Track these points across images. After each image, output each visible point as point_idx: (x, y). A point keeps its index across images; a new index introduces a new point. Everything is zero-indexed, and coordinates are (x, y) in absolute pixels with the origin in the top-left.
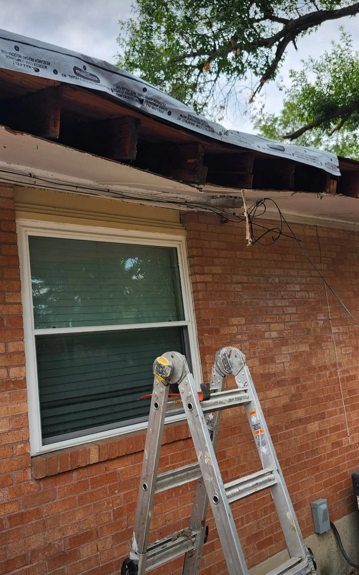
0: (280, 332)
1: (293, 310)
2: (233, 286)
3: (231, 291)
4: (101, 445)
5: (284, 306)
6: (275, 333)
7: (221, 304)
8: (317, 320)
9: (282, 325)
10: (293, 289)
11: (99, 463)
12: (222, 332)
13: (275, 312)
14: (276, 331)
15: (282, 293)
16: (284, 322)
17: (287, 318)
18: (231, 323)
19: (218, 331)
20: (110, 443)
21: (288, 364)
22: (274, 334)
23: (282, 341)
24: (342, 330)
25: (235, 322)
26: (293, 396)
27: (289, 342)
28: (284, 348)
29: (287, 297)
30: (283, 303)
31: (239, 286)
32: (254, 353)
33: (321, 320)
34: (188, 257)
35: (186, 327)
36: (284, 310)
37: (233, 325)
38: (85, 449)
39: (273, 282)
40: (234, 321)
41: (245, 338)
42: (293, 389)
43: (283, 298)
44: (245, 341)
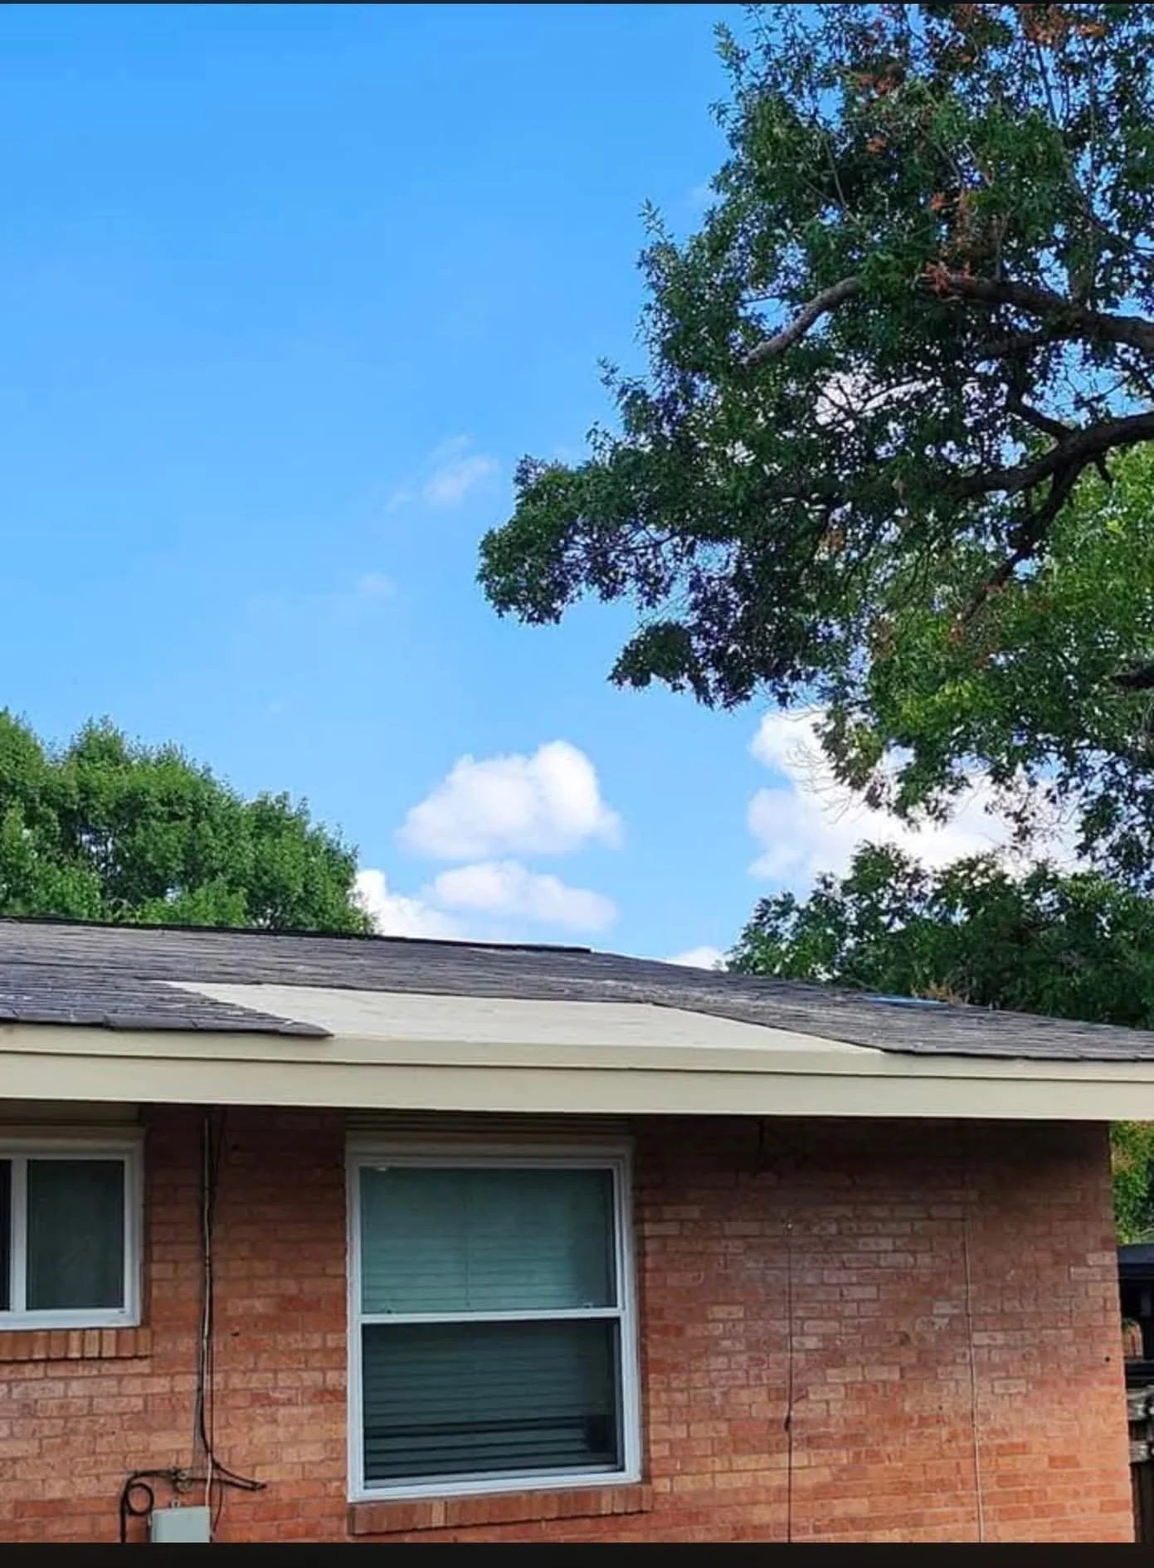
0: (825, 1337)
1: (870, 1292)
2: (724, 1243)
3: (717, 1254)
4: (448, 1503)
5: (845, 1284)
6: (815, 1339)
7: (694, 1278)
8: (932, 1314)
9: (834, 1324)
10: (873, 1247)
11: (445, 1528)
12: (690, 1332)
13: (821, 1297)
14: (816, 1335)
15: (845, 1257)
16: (839, 1317)
17: (850, 1309)
18: (710, 1317)
19: (679, 1331)
20: (464, 1503)
21: (839, 1405)
22: (812, 1343)
23: (832, 1357)
24: (1000, 1338)
25: (720, 1315)
26: (844, 1469)
27: (848, 1359)
28: (831, 1372)
29: (854, 1265)
30: (843, 1276)
31: (738, 1243)
32: (759, 1377)
33: (943, 1316)
34: (634, 1188)
35: (617, 1320)
36: (845, 1292)
37: (714, 1321)
38: (427, 1504)
39: (823, 1233)
40: (719, 1312)
41: (740, 1347)
42: (844, 1457)
43: (844, 1267)
44: (740, 1352)
